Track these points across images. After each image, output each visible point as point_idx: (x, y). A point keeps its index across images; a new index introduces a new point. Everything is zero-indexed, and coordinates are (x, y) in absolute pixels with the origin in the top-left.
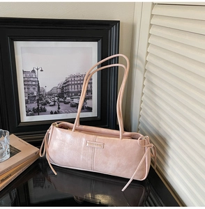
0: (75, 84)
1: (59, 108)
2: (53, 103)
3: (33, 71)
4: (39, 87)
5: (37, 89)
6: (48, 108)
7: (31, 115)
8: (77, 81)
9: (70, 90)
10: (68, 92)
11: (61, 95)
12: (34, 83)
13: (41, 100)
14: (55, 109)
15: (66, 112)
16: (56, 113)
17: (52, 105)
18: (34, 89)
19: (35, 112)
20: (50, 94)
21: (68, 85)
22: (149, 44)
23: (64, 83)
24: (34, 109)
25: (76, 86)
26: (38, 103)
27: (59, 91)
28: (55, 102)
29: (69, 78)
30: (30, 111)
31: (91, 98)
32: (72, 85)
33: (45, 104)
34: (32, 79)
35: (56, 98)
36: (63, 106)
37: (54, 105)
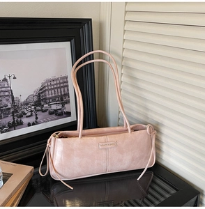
0: (52, 89)
1: (37, 118)
2: (29, 114)
3: (5, 80)
4: (13, 97)
5: (10, 100)
6: (25, 120)
7: (7, 131)
8: (53, 85)
9: (47, 96)
10: (46, 99)
11: (38, 103)
12: (7, 93)
13: (17, 111)
14: (32, 120)
15: (44, 122)
16: (34, 124)
17: (29, 116)
18: (7, 100)
19: (10, 127)
20: (26, 103)
21: (45, 91)
22: (124, 40)
23: (41, 90)
24: (9, 124)
25: (53, 91)
26: (13, 116)
27: (36, 99)
28: (31, 111)
29: (45, 83)
30: (4, 127)
31: (69, 102)
32: (49, 90)
33: (21, 116)
34: (3, 89)
35: (33, 107)
36: (40, 115)
37: (31, 115)
